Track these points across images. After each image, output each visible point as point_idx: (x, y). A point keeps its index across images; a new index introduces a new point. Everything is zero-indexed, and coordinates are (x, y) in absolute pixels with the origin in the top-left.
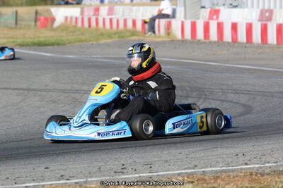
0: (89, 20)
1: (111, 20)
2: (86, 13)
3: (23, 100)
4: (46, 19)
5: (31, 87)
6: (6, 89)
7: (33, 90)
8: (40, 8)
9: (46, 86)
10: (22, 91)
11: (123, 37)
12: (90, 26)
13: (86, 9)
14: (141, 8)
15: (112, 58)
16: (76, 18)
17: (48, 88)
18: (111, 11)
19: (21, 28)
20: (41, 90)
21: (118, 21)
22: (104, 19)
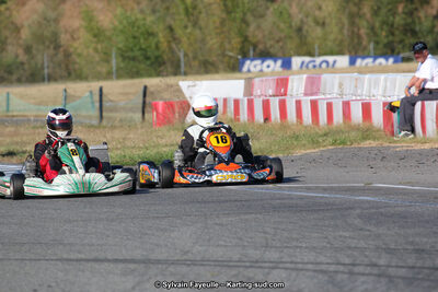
0: (266, 106)
1: (314, 105)
2: (257, 91)
3: (139, 284)
4: (170, 105)
5: (153, 257)
6: (96, 260)
7: (158, 262)
8: (153, 82)
9: (186, 253)
10: (132, 266)
11: (343, 143)
12: (267, 118)
13: (257, 81)
14: (383, 77)
15: (325, 190)
16: (237, 102)
17: (190, 256)
18: (313, 86)
19: (113, 127)
20: (174, 263)
21: (330, 106)
22: (298, 103)
